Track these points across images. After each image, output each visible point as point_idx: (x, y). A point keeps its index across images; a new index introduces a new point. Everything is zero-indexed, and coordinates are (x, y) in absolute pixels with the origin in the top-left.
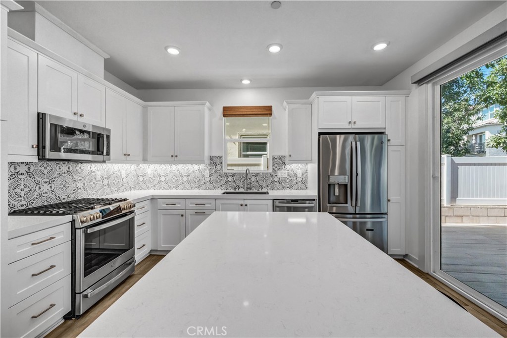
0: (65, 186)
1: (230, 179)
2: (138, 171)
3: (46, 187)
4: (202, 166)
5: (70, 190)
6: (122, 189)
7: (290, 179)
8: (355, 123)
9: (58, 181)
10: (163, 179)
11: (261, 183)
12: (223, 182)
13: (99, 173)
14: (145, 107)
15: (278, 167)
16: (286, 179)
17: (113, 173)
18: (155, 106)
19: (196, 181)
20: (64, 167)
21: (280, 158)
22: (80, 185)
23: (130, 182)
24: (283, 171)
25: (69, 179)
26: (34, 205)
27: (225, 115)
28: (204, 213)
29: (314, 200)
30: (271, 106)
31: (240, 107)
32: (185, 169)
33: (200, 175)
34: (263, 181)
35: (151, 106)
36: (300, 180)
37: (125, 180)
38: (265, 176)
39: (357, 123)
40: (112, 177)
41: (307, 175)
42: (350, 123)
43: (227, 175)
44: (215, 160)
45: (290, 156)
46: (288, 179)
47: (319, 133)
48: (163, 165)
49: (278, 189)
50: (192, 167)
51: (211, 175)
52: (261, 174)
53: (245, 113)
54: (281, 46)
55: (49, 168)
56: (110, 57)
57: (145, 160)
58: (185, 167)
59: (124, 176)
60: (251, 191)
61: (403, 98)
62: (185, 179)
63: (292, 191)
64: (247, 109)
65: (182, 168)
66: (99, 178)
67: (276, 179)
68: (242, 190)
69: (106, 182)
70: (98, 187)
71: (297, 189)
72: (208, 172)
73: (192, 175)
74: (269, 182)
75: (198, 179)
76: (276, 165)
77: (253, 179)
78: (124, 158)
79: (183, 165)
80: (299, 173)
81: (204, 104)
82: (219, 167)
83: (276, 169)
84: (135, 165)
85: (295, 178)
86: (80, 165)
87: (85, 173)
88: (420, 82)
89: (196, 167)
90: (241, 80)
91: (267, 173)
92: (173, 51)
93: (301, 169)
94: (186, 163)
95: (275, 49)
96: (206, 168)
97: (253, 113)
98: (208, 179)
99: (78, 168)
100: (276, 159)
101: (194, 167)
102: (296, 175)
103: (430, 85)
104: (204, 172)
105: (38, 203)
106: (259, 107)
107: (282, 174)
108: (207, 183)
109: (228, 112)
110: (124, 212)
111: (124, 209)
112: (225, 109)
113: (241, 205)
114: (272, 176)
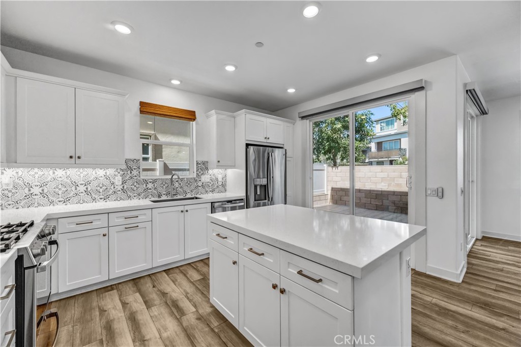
4: (110, 172)
7: (212, 183)
8: (268, 138)
11: (185, 188)
12: (140, 190)
15: (202, 172)
16: (209, 183)
19: (101, 190)
21: (204, 164)
24: (206, 176)
27: (142, 112)
28: (138, 226)
29: (242, 199)
30: (195, 112)
32: (82, 175)
33: (107, 183)
34: (187, 186)
36: (220, 183)
38: (189, 182)
39: (270, 139)
41: (226, 180)
42: (266, 138)
43: (146, 182)
44: (130, 164)
45: (219, 162)
47: (246, 144)
48: (36, 170)
49: (201, 193)
50: (94, 173)
51: (124, 182)
52: (185, 179)
53: (168, 114)
58: (81, 173)
60: (177, 198)
61: (292, 125)
63: (214, 194)
64: (170, 110)
65: (76, 174)
67: (200, 184)
68: (164, 198)
71: (218, 192)
72: (120, 178)
73: (95, 183)
74: (193, 187)
75: (105, 188)
76: (200, 170)
77: (177, 184)
79: (77, 169)
80: (220, 177)
82: (135, 172)
83: (200, 174)
85: (216, 183)
88: (303, 118)
89: (101, 172)
90: (171, 80)
91: (191, 178)
93: (221, 174)
94: (83, 168)
96: (117, 173)
97: (177, 115)
98: (120, 188)
100: (200, 164)
101: (98, 173)
102: (217, 179)
103: (308, 121)
104: (114, 179)
107: (205, 178)
108: (119, 192)
109: (146, 108)
112: (142, 104)
113: (182, 212)
114: (196, 181)
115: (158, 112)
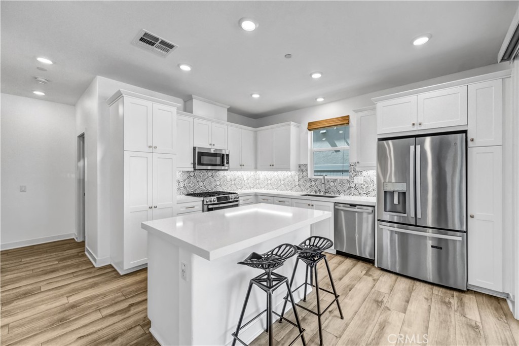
0: (210, 183)
1: (313, 183)
2: (256, 176)
3: (201, 184)
4: (293, 173)
5: (213, 186)
6: (244, 187)
8: (420, 124)
9: (207, 181)
10: (269, 182)
11: (339, 188)
12: (308, 186)
13: (228, 177)
14: (256, 132)
15: (355, 174)
17: (238, 177)
18: (262, 130)
19: (289, 184)
20: (210, 173)
22: (218, 183)
23: (250, 184)
24: (359, 177)
25: (212, 180)
26: (196, 192)
27: (310, 130)
30: (349, 116)
31: (322, 121)
33: (292, 180)
34: (341, 186)
35: (260, 130)
37: (246, 182)
38: (342, 182)
40: (237, 180)
42: (413, 125)
43: (311, 180)
44: (303, 168)
45: (358, 163)
46: (364, 185)
47: (378, 139)
49: (354, 194)
51: (299, 180)
52: (338, 180)
54: (321, 73)
55: (203, 174)
56: (229, 107)
57: (256, 169)
59: (245, 179)
60: (330, 195)
62: (282, 182)
63: (369, 197)
64: (326, 122)
66: (229, 180)
67: (353, 185)
68: (322, 194)
69: (233, 182)
70: (228, 185)
72: (297, 177)
73: (287, 180)
74: (346, 188)
75: (291, 183)
76: (353, 172)
77: (332, 184)
78: (240, 167)
81: (289, 125)
82: (305, 173)
83: (353, 176)
84: (254, 172)
85: (372, 185)
86: (218, 172)
87: (221, 177)
90: (316, 99)
91: (344, 179)
92: (256, 96)
95: (316, 76)
96: (296, 174)
97: (331, 125)
98: (297, 183)
99: (217, 174)
100: (353, 165)
101: (288, 174)
104: (295, 177)
105: (198, 191)
106: (338, 118)
107: (359, 180)
108: (297, 186)
109: (312, 127)
110: (231, 200)
111: (231, 199)
112: (310, 124)
113: (309, 205)
114: (349, 182)
115: (318, 127)
